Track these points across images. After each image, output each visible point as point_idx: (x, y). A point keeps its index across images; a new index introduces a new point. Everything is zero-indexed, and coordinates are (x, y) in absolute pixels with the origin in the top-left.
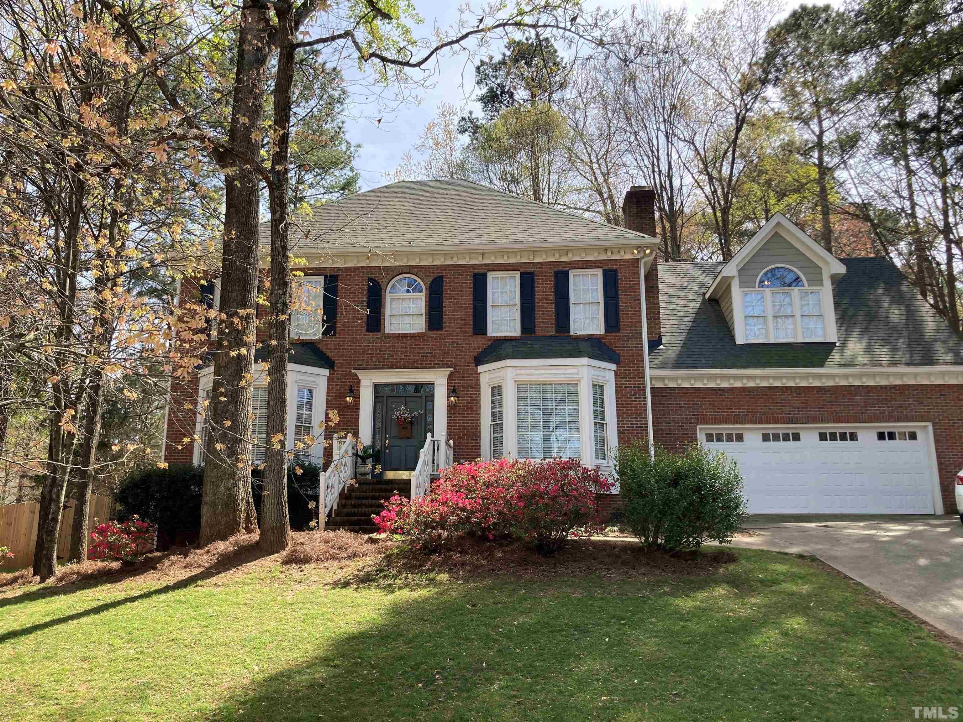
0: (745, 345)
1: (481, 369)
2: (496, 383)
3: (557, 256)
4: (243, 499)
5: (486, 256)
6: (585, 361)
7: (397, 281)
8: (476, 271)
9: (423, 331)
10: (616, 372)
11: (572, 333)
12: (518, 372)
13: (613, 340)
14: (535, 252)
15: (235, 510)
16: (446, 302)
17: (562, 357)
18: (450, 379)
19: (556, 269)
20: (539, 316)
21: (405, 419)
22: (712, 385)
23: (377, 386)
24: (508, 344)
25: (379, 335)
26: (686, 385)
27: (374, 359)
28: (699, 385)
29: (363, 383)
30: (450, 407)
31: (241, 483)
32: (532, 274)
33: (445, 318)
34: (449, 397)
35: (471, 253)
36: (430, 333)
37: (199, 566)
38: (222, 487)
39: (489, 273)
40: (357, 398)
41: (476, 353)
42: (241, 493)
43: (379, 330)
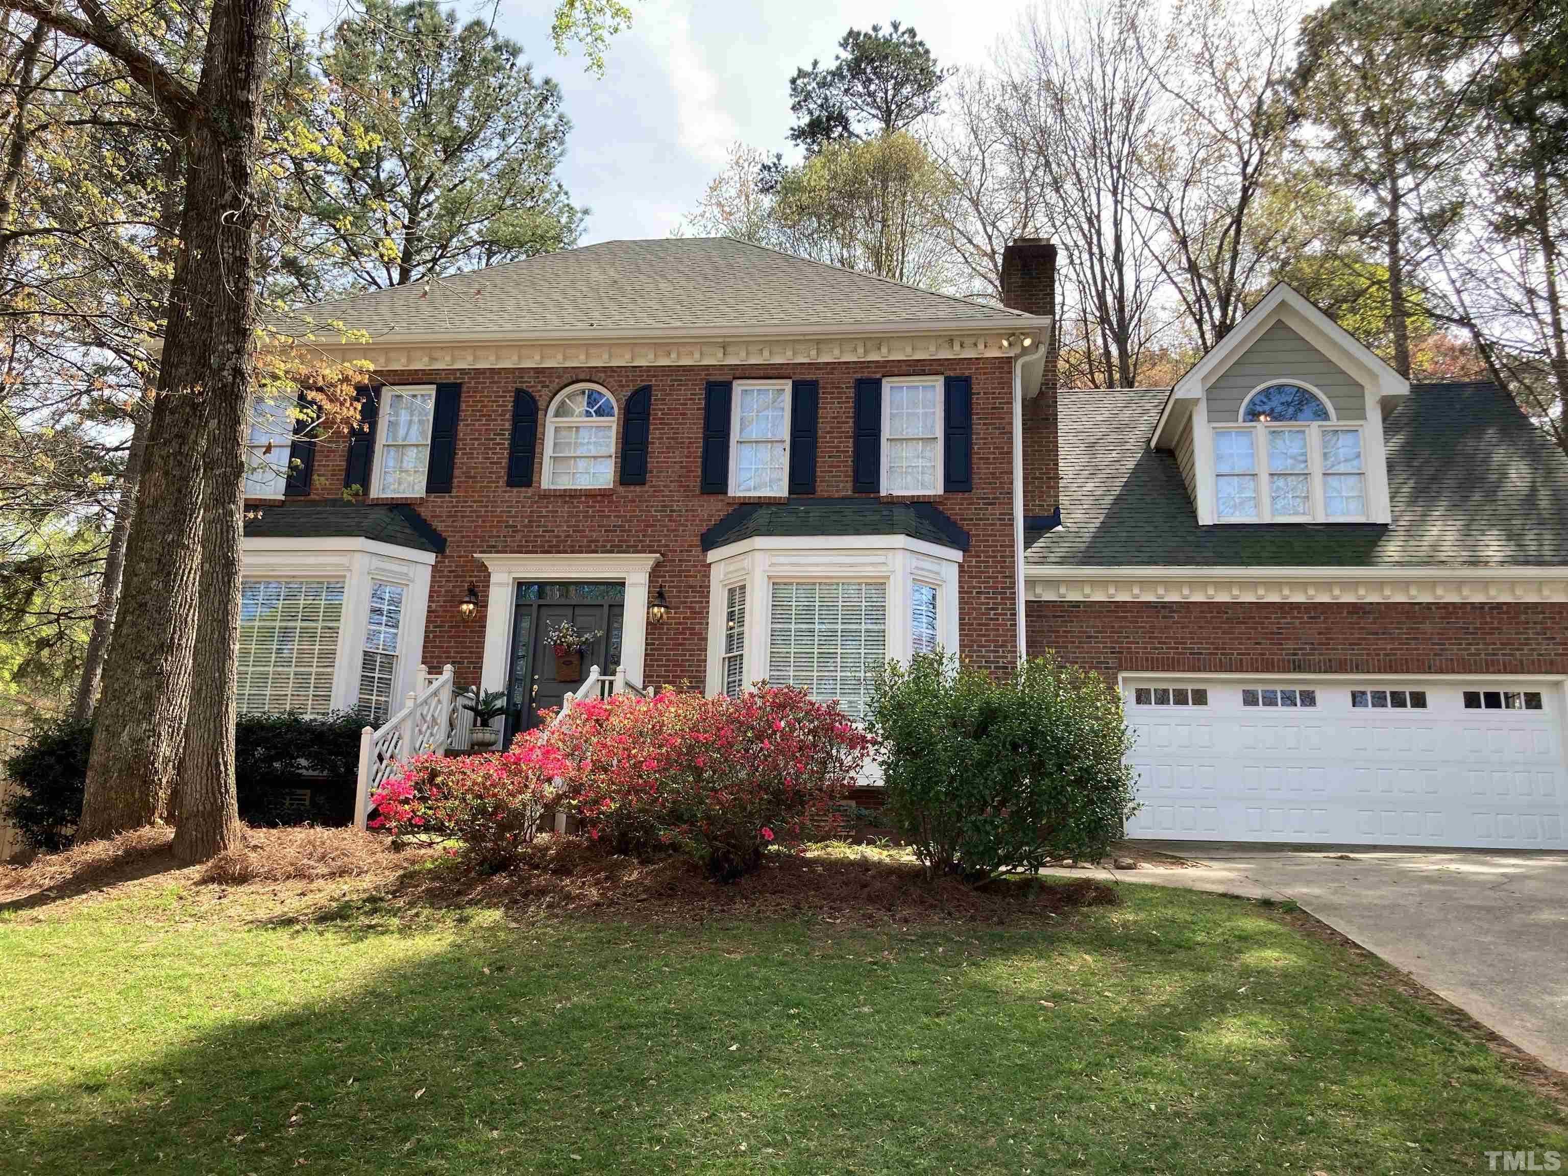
0: (1215, 526)
1: (712, 556)
2: (735, 580)
3: (861, 350)
4: (166, 761)
5: (730, 349)
6: (900, 540)
7: (569, 397)
8: (712, 378)
9: (611, 486)
10: (961, 566)
11: (883, 493)
12: (775, 560)
13: (956, 508)
14: (820, 342)
15: (147, 781)
16: (654, 434)
17: (857, 532)
18: (654, 574)
19: (859, 376)
20: (823, 462)
21: (569, 646)
22: (1148, 597)
23: (522, 586)
24: (763, 511)
25: (530, 491)
26: (1099, 596)
27: (518, 537)
28: (1123, 597)
29: (494, 579)
30: (653, 627)
31: (164, 731)
32: (814, 384)
33: (652, 462)
34: (651, 605)
35: (702, 343)
36: (621, 489)
37: (31, 886)
38: (125, 736)
39: (736, 383)
40: (482, 605)
41: (704, 528)
43: (529, 484)
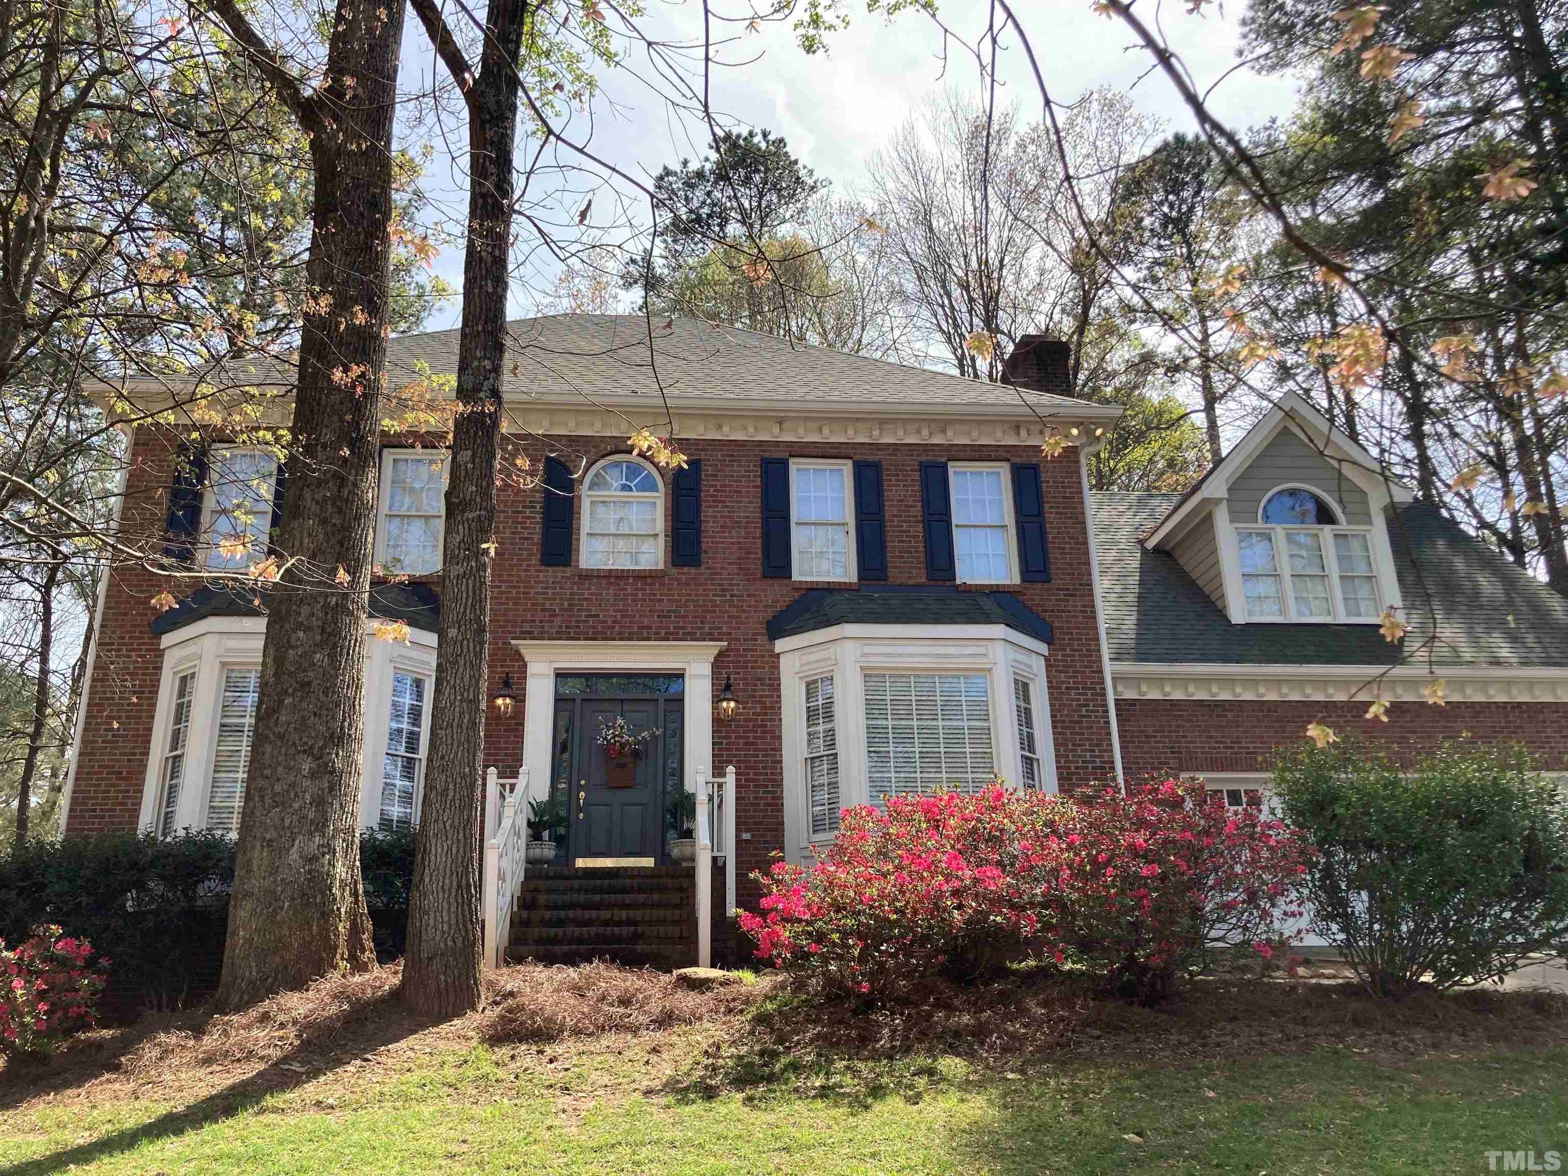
0: (1247, 625)
1: (781, 645)
2: (817, 671)
3: (925, 432)
4: (343, 885)
5: (786, 425)
6: (999, 630)
7: (603, 468)
8: (767, 455)
9: (661, 566)
10: (1047, 659)
11: (958, 582)
12: (868, 649)
13: (1036, 595)
14: (883, 420)
16: (707, 512)
17: (952, 621)
18: (718, 664)
19: (924, 459)
20: (893, 545)
21: (622, 746)
22: (1201, 695)
23: (561, 676)
24: (836, 597)
25: (568, 572)
26: (1154, 694)
27: (558, 621)
28: (1178, 695)
29: (531, 669)
30: (719, 722)
31: (339, 845)
32: (876, 466)
33: (706, 543)
34: (716, 700)
35: (760, 416)
36: (674, 571)
37: (250, 1055)
38: (294, 854)
39: (792, 461)
40: (520, 699)
41: (770, 615)
42: (340, 870)
43: (567, 563)
